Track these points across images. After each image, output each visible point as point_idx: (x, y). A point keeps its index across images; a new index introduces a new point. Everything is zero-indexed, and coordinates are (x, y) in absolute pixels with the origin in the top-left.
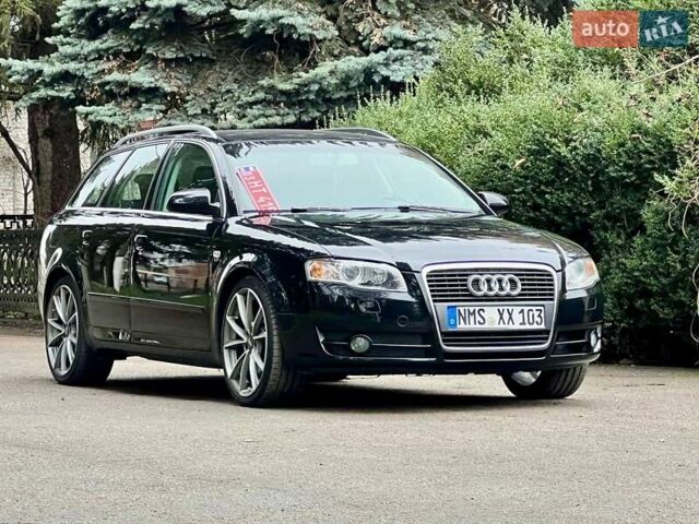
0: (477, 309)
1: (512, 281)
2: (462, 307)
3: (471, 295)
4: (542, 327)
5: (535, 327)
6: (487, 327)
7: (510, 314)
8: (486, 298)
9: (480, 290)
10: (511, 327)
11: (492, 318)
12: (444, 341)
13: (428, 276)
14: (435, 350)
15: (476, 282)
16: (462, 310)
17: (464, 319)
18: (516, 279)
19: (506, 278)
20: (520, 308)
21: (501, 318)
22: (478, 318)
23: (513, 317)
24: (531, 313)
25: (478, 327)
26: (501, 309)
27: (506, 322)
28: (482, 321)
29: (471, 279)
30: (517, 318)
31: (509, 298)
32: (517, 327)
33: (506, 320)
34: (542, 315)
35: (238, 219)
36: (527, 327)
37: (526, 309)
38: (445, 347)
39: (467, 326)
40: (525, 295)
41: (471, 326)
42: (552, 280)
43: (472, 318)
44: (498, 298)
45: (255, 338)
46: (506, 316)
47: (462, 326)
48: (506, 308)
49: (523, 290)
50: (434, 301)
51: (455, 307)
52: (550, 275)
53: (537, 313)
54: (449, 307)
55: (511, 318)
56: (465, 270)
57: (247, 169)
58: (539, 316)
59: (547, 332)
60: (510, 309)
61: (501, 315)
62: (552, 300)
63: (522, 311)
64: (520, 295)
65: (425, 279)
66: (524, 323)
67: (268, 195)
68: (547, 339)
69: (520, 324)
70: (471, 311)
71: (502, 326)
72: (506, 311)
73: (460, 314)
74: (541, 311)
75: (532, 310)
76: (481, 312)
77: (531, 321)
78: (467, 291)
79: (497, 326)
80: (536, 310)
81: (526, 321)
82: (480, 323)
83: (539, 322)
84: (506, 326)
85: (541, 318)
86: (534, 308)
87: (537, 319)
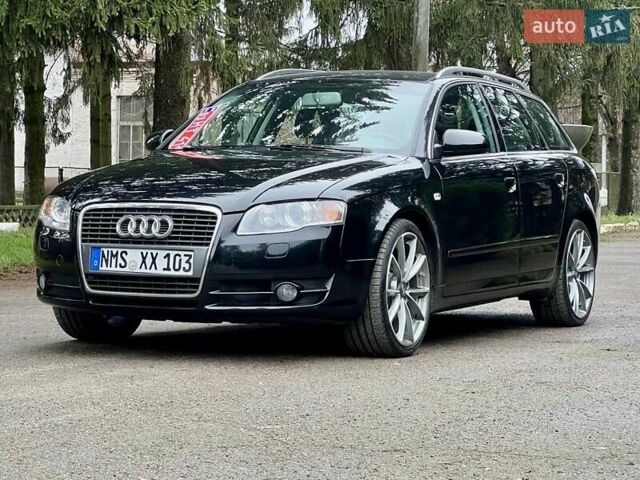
0: (120, 251)
2: (106, 249)
3: (117, 236)
4: (190, 273)
5: (181, 273)
7: (154, 259)
10: (153, 271)
11: (133, 262)
12: (89, 283)
16: (105, 251)
17: (107, 261)
18: (170, 219)
19: (157, 219)
20: (166, 253)
21: (144, 262)
22: (120, 261)
23: (157, 261)
24: (178, 258)
25: (119, 269)
26: (145, 252)
27: (148, 266)
28: (123, 264)
30: (161, 263)
32: (160, 271)
33: (148, 264)
34: (191, 261)
36: (172, 273)
37: (172, 254)
38: (89, 290)
39: (109, 269)
40: (177, 238)
41: (112, 268)
43: (114, 261)
46: (149, 260)
47: (104, 268)
48: (149, 252)
49: (175, 227)
50: (83, 241)
51: (99, 248)
53: (185, 259)
54: (93, 248)
55: (154, 262)
58: (188, 262)
59: (196, 280)
60: (155, 252)
61: (144, 258)
62: (208, 245)
63: (168, 256)
64: (169, 237)
66: (168, 269)
68: (197, 287)
69: (164, 269)
70: (114, 253)
71: (143, 270)
72: (149, 255)
73: (103, 256)
74: (190, 256)
75: (180, 255)
76: (124, 255)
77: (177, 267)
78: (115, 231)
79: (138, 270)
80: (185, 255)
81: (171, 267)
82: (121, 266)
83: (187, 268)
84: (148, 271)
85: (190, 264)
86: (180, 253)
87: (184, 265)
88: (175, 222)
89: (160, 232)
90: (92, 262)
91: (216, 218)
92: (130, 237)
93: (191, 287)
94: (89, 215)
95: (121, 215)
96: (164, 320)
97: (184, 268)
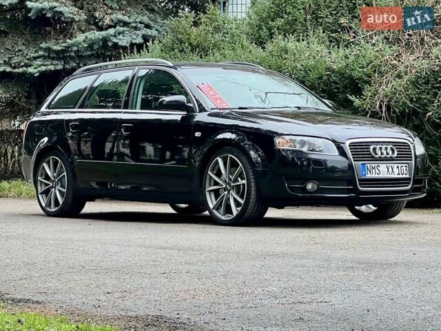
0: (376, 165)
1: (392, 149)
2: (369, 165)
3: (373, 157)
4: (408, 176)
5: (404, 176)
6: (381, 176)
7: (392, 169)
8: (381, 159)
9: (377, 154)
10: (393, 176)
11: (383, 171)
12: (360, 184)
13: (350, 146)
14: (355, 190)
15: (374, 149)
16: (368, 165)
17: (370, 171)
18: (394, 147)
19: (389, 147)
20: (397, 165)
21: (388, 171)
22: (377, 171)
23: (394, 170)
24: (402, 168)
25: (377, 176)
26: (388, 165)
27: (391, 173)
28: (379, 173)
29: (372, 147)
30: (396, 170)
31: (391, 159)
32: (396, 176)
34: (407, 169)
35: (208, 113)
36: (401, 176)
37: (400, 165)
38: (360, 188)
39: (372, 175)
40: (400, 157)
41: (374, 175)
42: (410, 149)
43: (374, 171)
44: (386, 159)
45: (232, 184)
46: (390, 170)
47: (369, 176)
48: (390, 165)
50: (354, 161)
51: (365, 164)
52: (409, 146)
53: (405, 168)
54: (362, 164)
55: (392, 171)
56: (368, 142)
57: (203, 84)
59: (409, 179)
60: (392, 165)
61: (388, 169)
62: (411, 160)
63: (398, 167)
64: (397, 157)
65: (348, 147)
66: (398, 174)
67: (220, 99)
68: (409, 183)
70: (373, 167)
71: (388, 175)
72: (390, 167)
73: (368, 168)
74: (407, 167)
77: (402, 173)
78: (370, 154)
79: (386, 176)
84: (391, 176)
85: (407, 171)
86: (404, 165)
88: (396, 148)
89: (392, 154)
90: (362, 173)
93: (407, 183)
97: (405, 173)
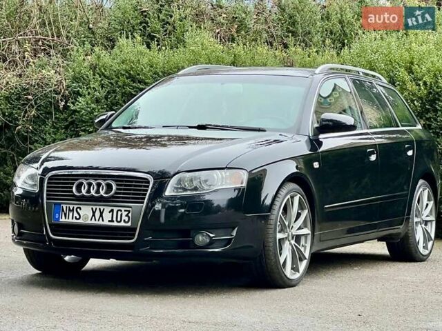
0: (76, 207)
4: (129, 224)
5: (122, 224)
8: (84, 199)
10: (101, 222)
11: (85, 215)
12: (51, 231)
15: (80, 185)
16: (64, 207)
17: (65, 214)
18: (113, 183)
19: (104, 183)
20: (110, 208)
21: (94, 215)
22: (76, 214)
23: (104, 215)
24: (119, 213)
25: (75, 221)
26: (94, 208)
27: (97, 219)
28: (78, 217)
30: (107, 216)
31: (102, 199)
32: (106, 223)
33: (97, 217)
34: (130, 215)
36: (115, 224)
37: (115, 209)
38: (52, 236)
39: (67, 220)
40: (119, 198)
41: (70, 220)
43: (71, 214)
44: (93, 199)
46: (97, 214)
47: (63, 220)
48: (98, 207)
49: (117, 189)
50: (47, 199)
51: (60, 204)
53: (125, 213)
54: (55, 204)
55: (101, 215)
58: (127, 215)
59: (133, 229)
60: (102, 208)
61: (94, 213)
63: (112, 211)
64: (112, 197)
66: (112, 221)
68: (134, 235)
69: (109, 221)
70: (71, 208)
71: (93, 222)
72: (98, 210)
73: (63, 210)
74: (129, 211)
75: (121, 211)
76: (78, 210)
77: (119, 220)
78: (72, 192)
79: (89, 222)
80: (125, 211)
81: (115, 219)
82: (76, 218)
83: (127, 220)
84: (97, 222)
85: (129, 217)
86: (123, 209)
87: (124, 218)
88: (118, 185)
89: (106, 193)
90: (55, 216)
91: (149, 182)
92: (83, 196)
93: (130, 235)
94: (52, 179)
95: (77, 180)
96: (109, 259)
97: (124, 221)
